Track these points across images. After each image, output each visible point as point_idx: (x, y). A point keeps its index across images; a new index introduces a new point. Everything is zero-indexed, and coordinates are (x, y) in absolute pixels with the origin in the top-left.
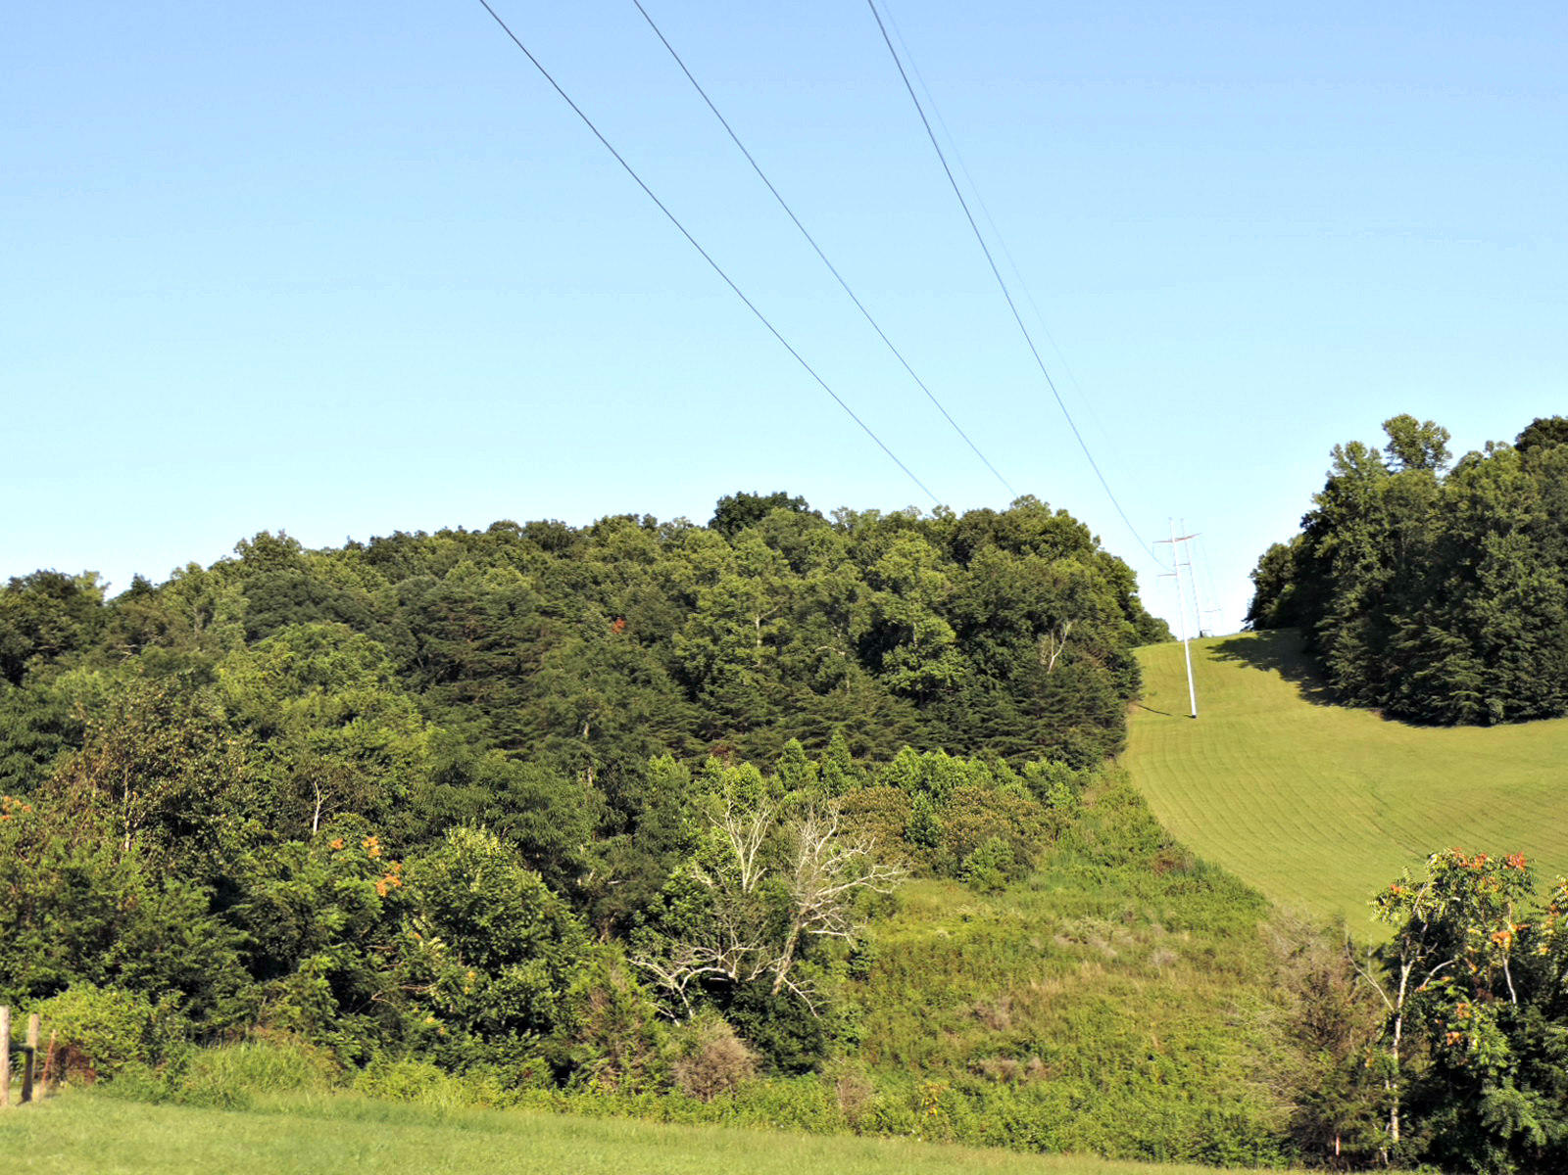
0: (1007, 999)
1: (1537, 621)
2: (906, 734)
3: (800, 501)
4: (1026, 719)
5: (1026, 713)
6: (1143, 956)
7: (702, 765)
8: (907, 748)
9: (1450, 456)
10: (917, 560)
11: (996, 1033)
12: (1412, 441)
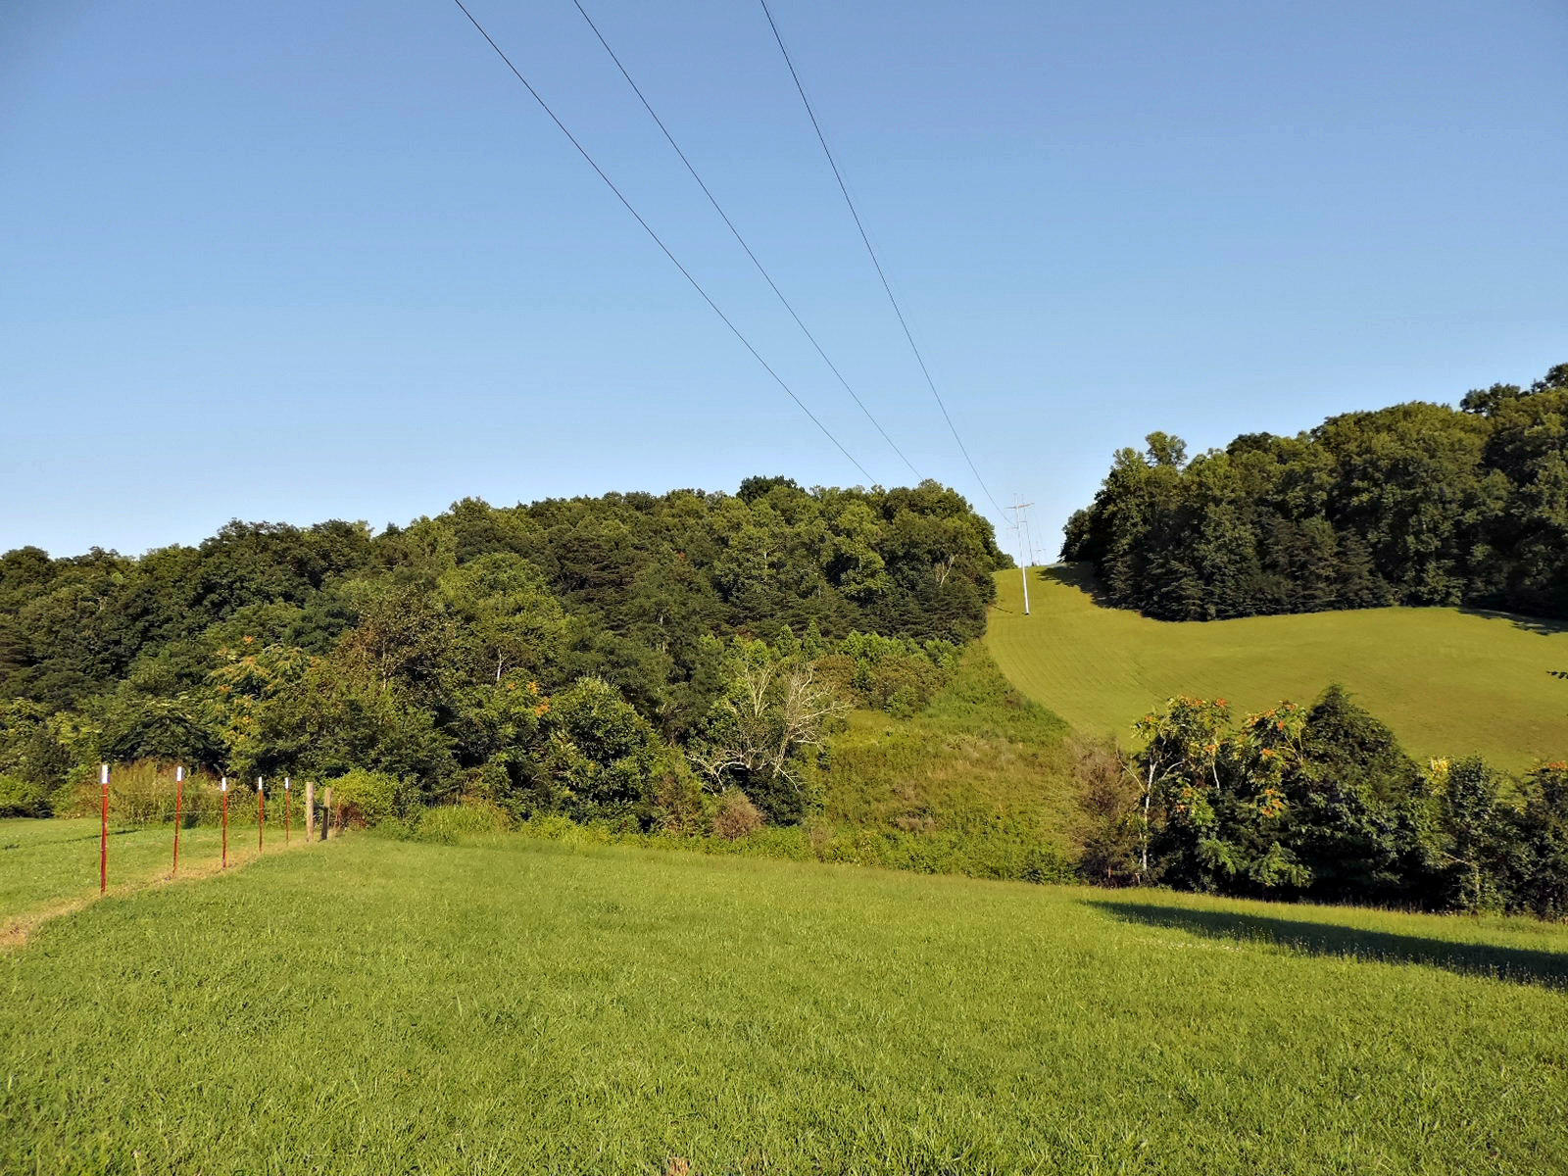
0: (913, 782)
1: (1237, 558)
2: (854, 623)
3: (792, 481)
5: (927, 611)
6: (995, 757)
7: (731, 641)
8: (855, 631)
9: (1186, 457)
10: (862, 518)
11: (906, 803)
12: (1164, 448)
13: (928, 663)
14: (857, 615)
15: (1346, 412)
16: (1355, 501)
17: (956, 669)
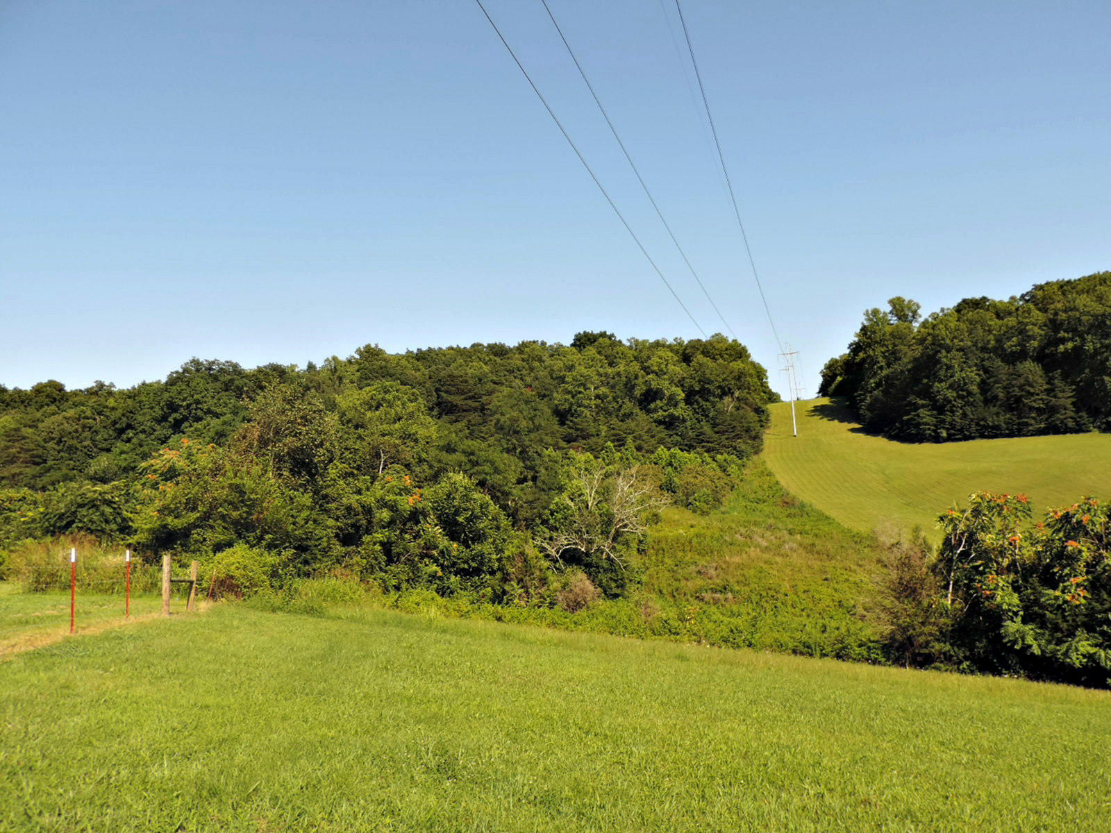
0: (715, 565)
1: (965, 393)
2: (661, 442)
3: (612, 335)
4: (717, 436)
5: (717, 433)
6: (779, 546)
7: (566, 454)
8: (662, 447)
9: (920, 316)
10: (667, 360)
11: (710, 581)
12: (902, 309)
13: (719, 473)
14: (663, 435)
15: (1050, 281)
16: (1061, 348)
17: (741, 477)
